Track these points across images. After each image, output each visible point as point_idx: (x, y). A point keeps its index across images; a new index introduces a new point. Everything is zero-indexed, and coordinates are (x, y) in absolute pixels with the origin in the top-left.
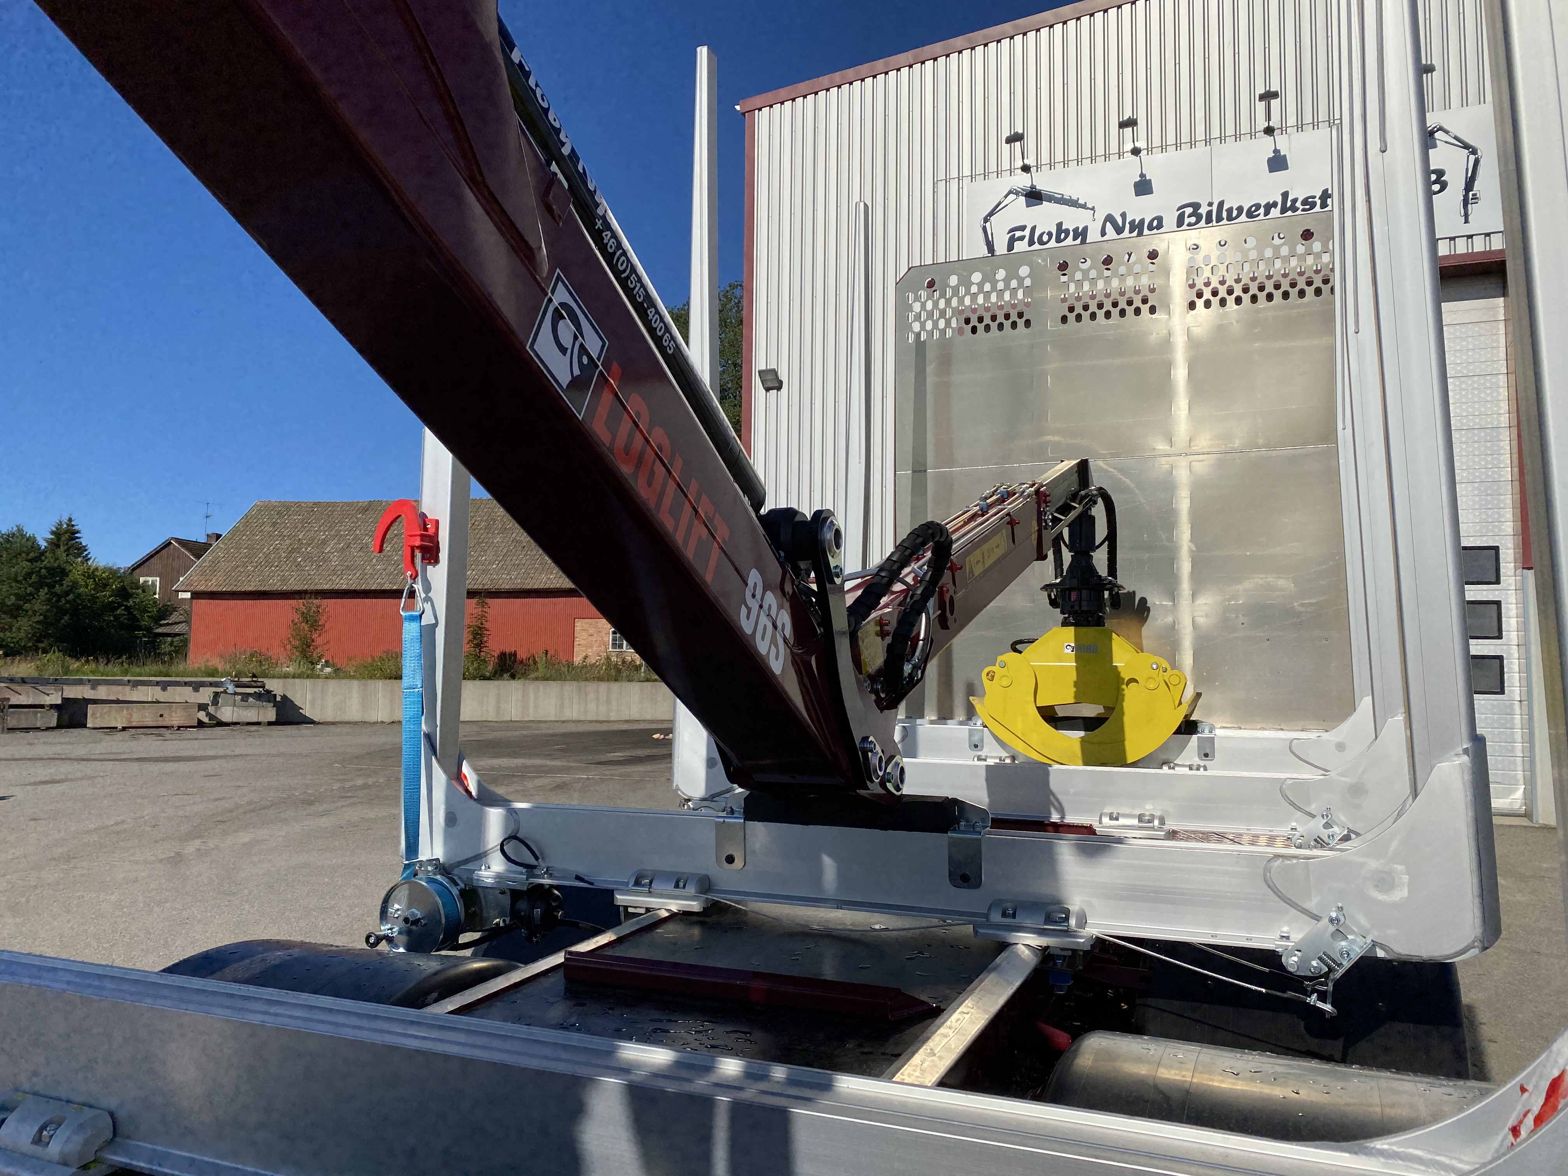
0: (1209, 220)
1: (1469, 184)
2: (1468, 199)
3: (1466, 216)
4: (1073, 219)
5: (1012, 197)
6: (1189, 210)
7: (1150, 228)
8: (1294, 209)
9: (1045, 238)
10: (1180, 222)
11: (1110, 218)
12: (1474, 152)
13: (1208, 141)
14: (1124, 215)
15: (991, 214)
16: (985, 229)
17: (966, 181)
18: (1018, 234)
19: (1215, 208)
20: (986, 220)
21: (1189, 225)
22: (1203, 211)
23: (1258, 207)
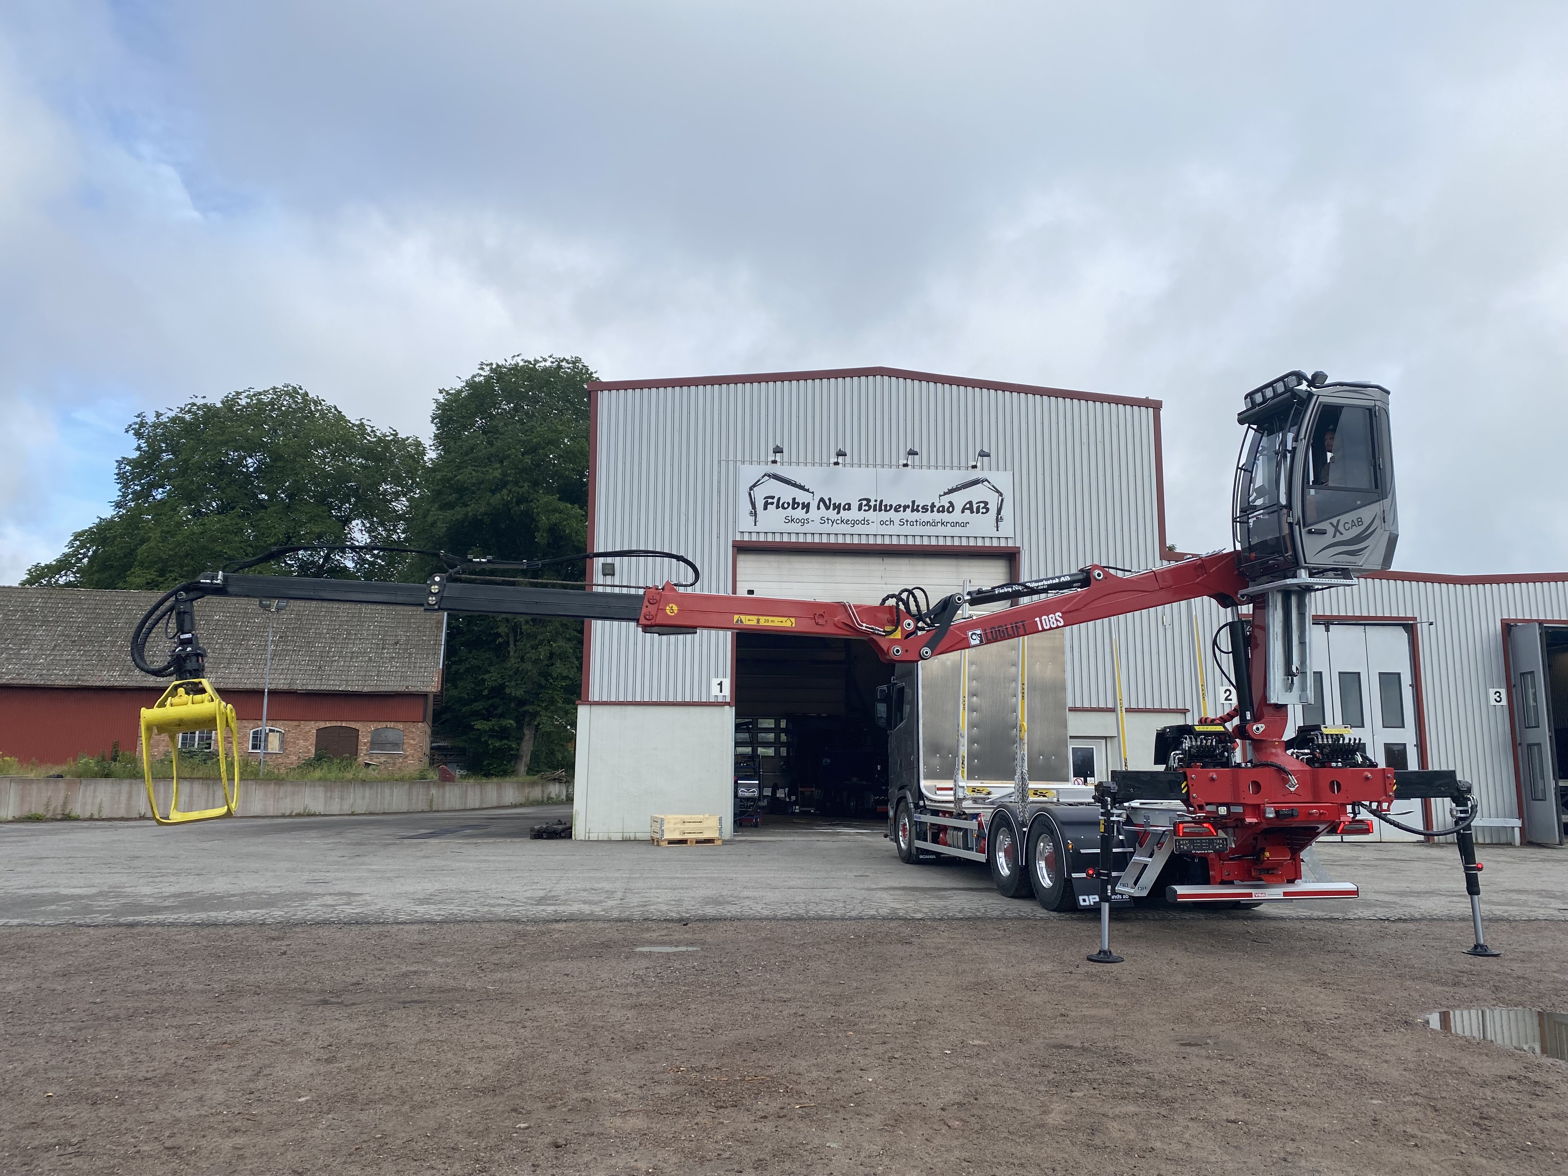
0: (875, 510)
1: (999, 511)
2: (998, 520)
3: (997, 527)
4: (802, 497)
5: (766, 478)
6: (865, 502)
7: (844, 509)
8: (918, 511)
9: (786, 506)
10: (860, 509)
11: (822, 500)
12: (1001, 495)
13: (875, 466)
14: (830, 499)
15: (754, 486)
16: (750, 494)
17: (739, 463)
18: (770, 500)
19: (878, 503)
20: (751, 489)
21: (865, 510)
22: (872, 503)
23: (900, 506)
